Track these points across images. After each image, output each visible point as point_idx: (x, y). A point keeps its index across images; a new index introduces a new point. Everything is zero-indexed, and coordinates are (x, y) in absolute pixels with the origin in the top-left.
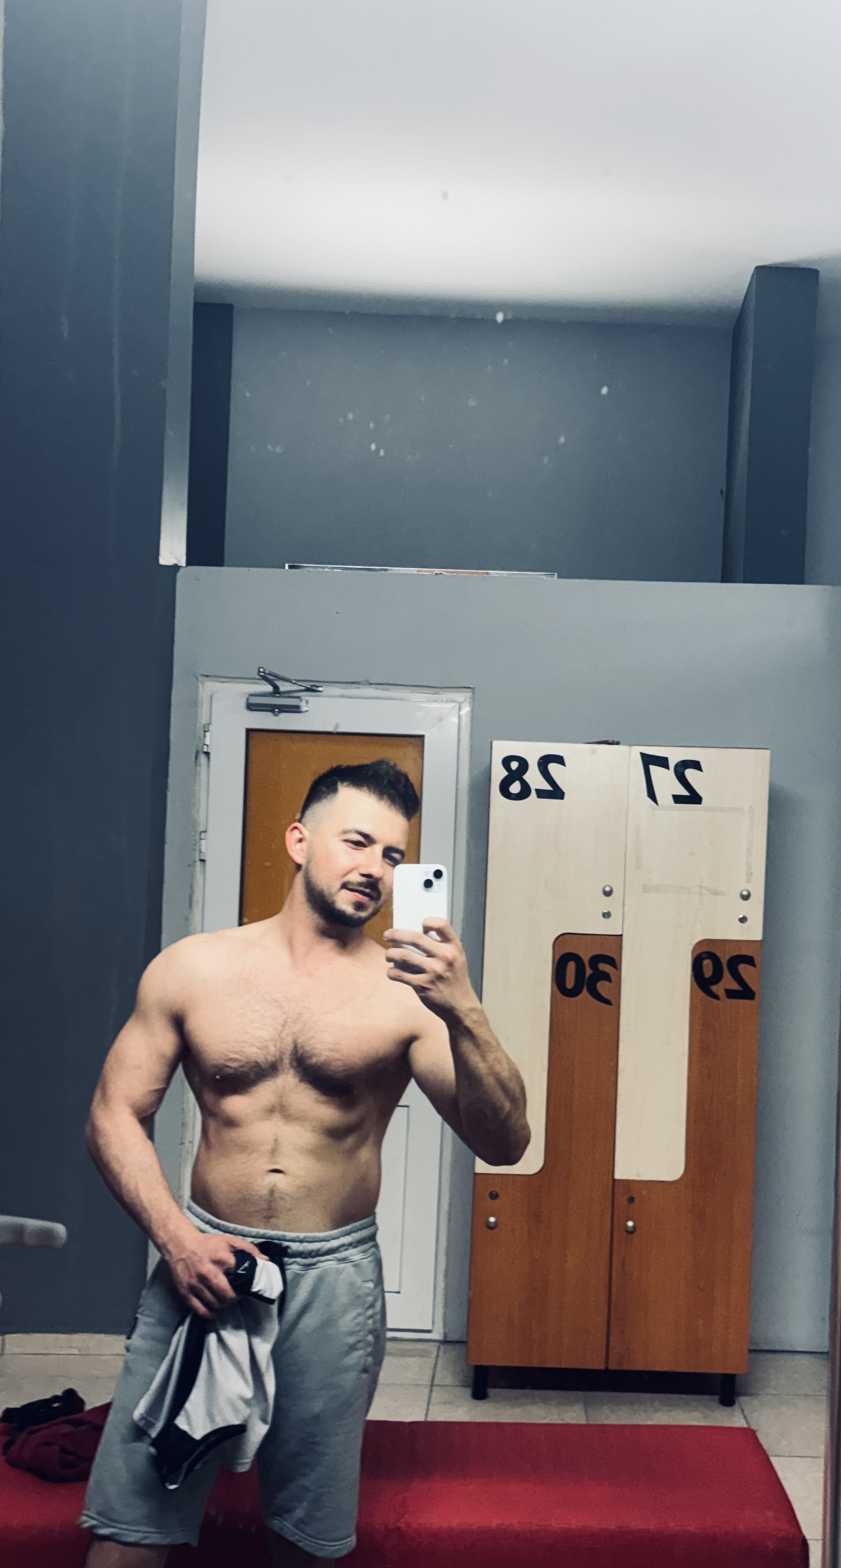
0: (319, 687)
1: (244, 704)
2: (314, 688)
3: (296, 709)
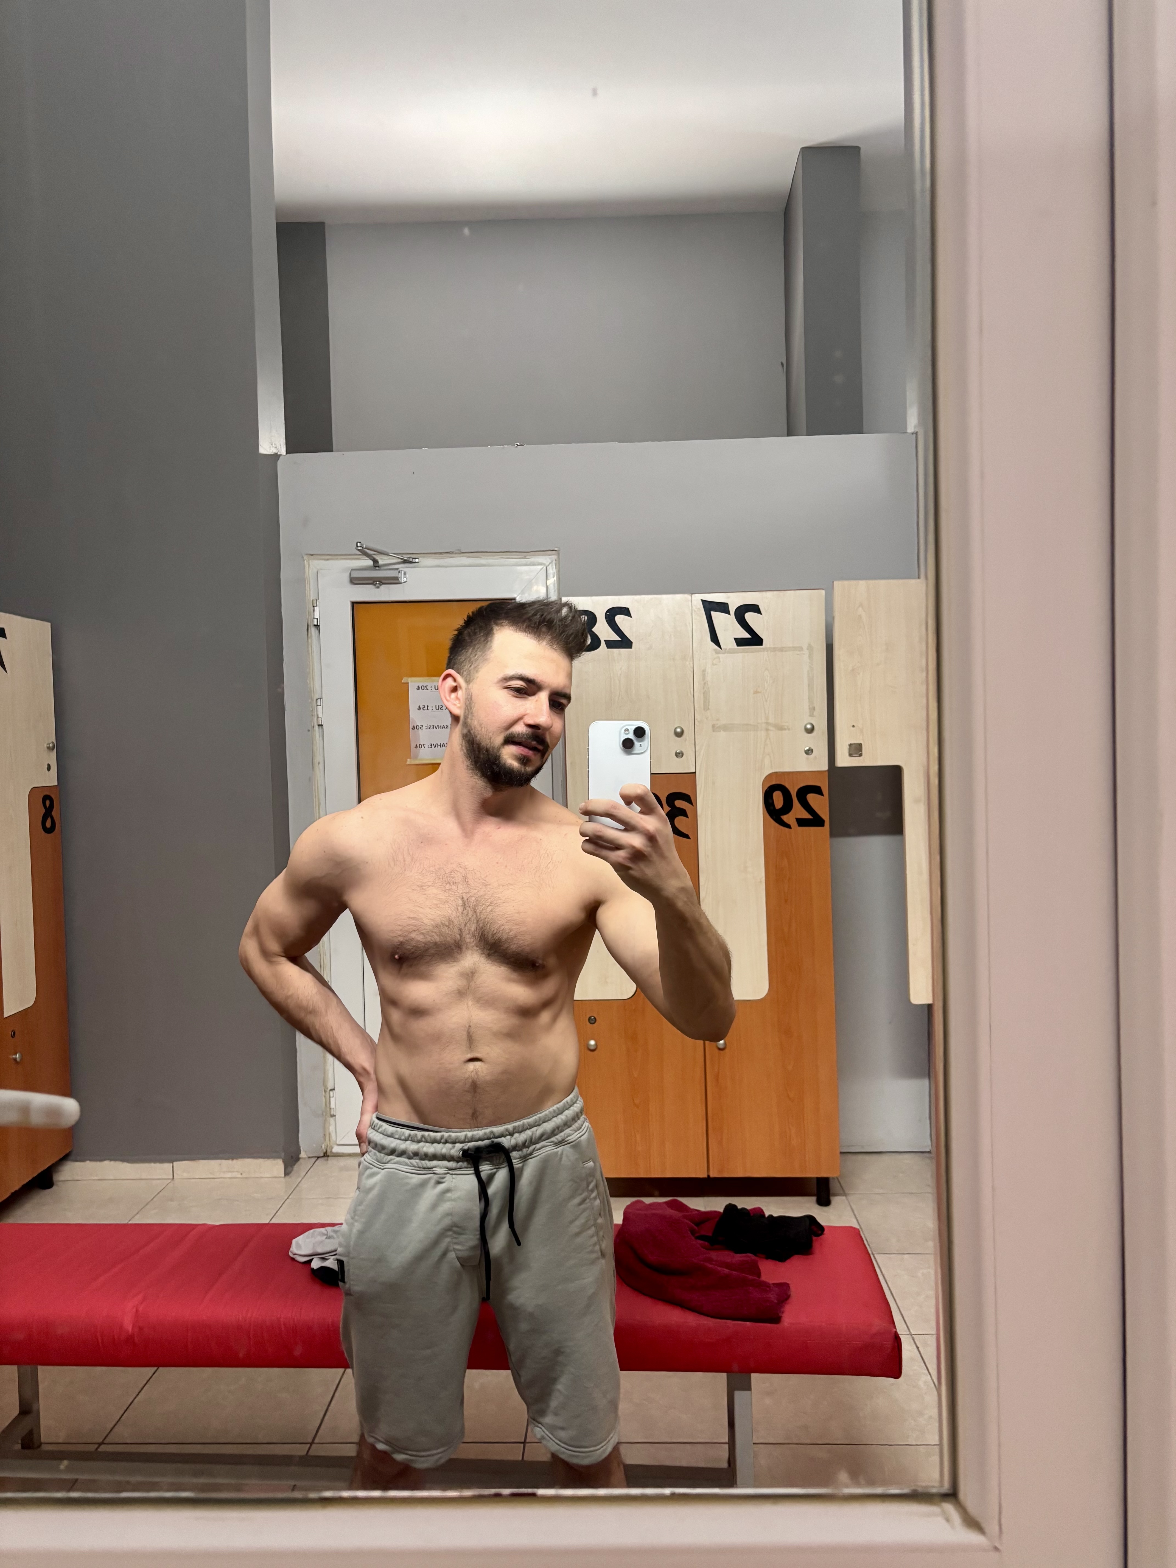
0: (416, 558)
1: (347, 579)
2: (411, 560)
3: (395, 581)
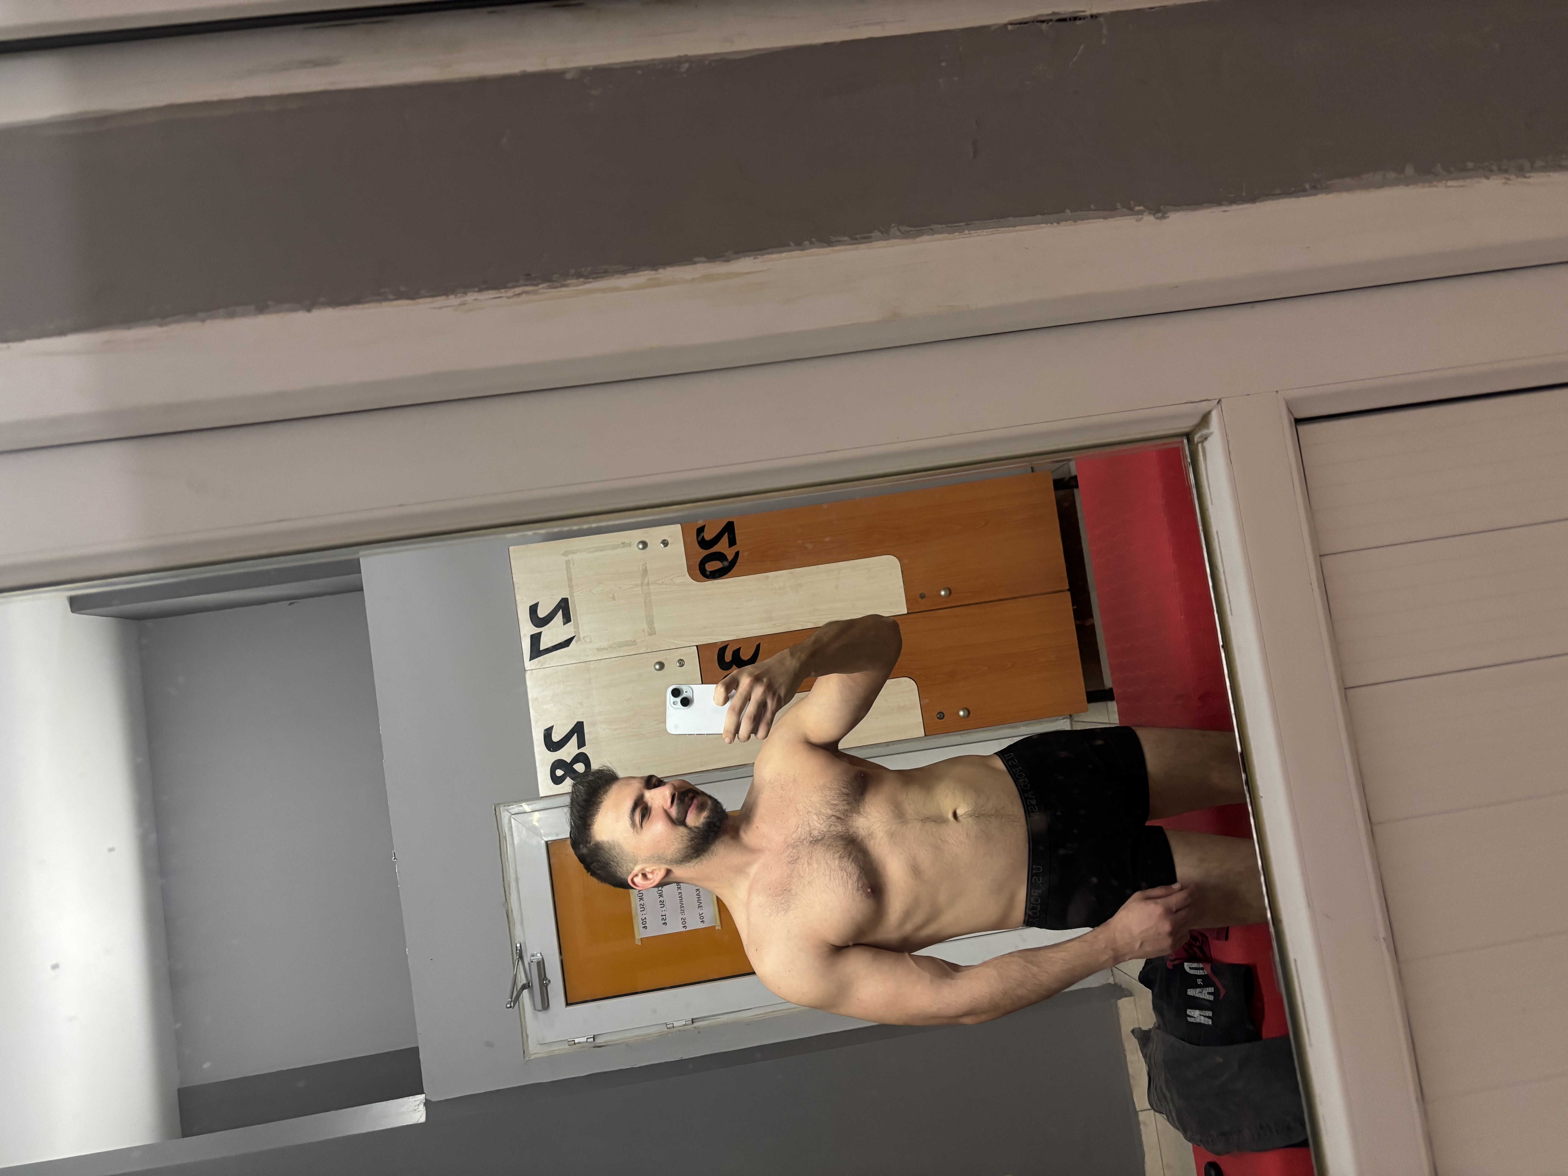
0: (517, 947)
1: (545, 1013)
2: (518, 951)
3: (541, 965)
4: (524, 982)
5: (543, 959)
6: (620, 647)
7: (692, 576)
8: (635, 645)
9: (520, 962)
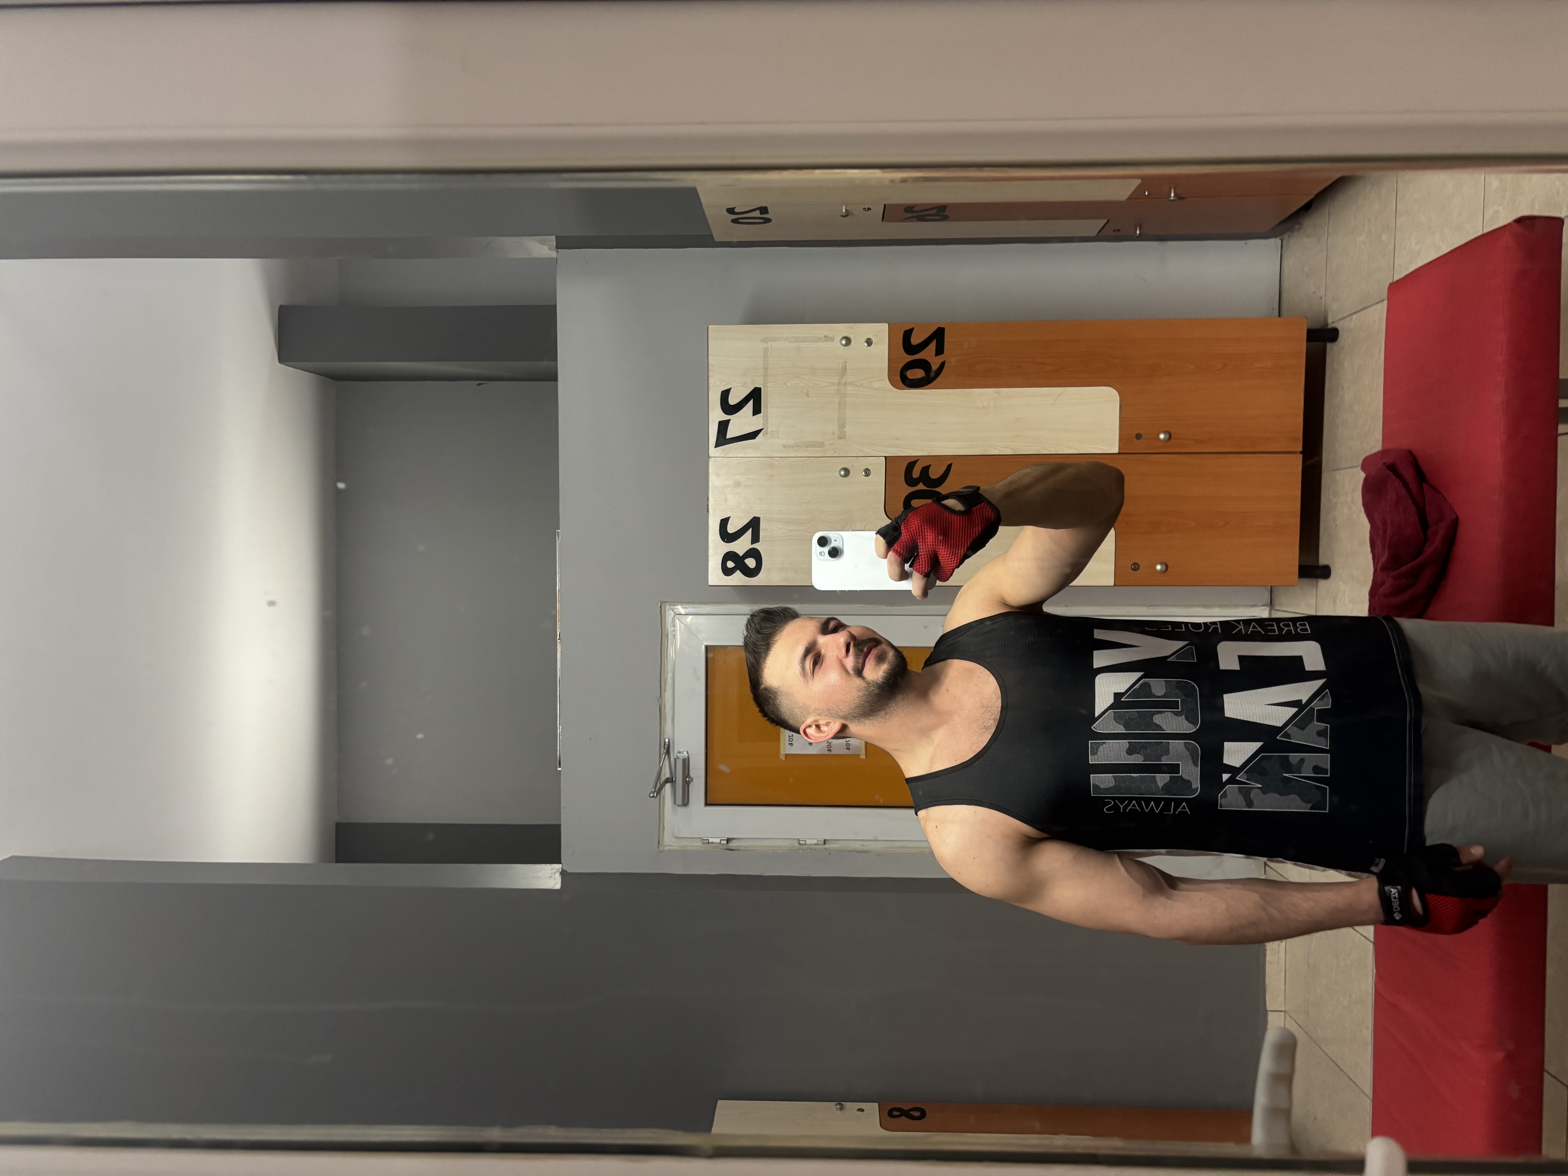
0: (665, 742)
1: (683, 809)
2: (666, 746)
3: (686, 763)
4: (668, 775)
5: (688, 757)
6: (807, 447)
7: (891, 381)
8: (823, 447)
9: (666, 757)
